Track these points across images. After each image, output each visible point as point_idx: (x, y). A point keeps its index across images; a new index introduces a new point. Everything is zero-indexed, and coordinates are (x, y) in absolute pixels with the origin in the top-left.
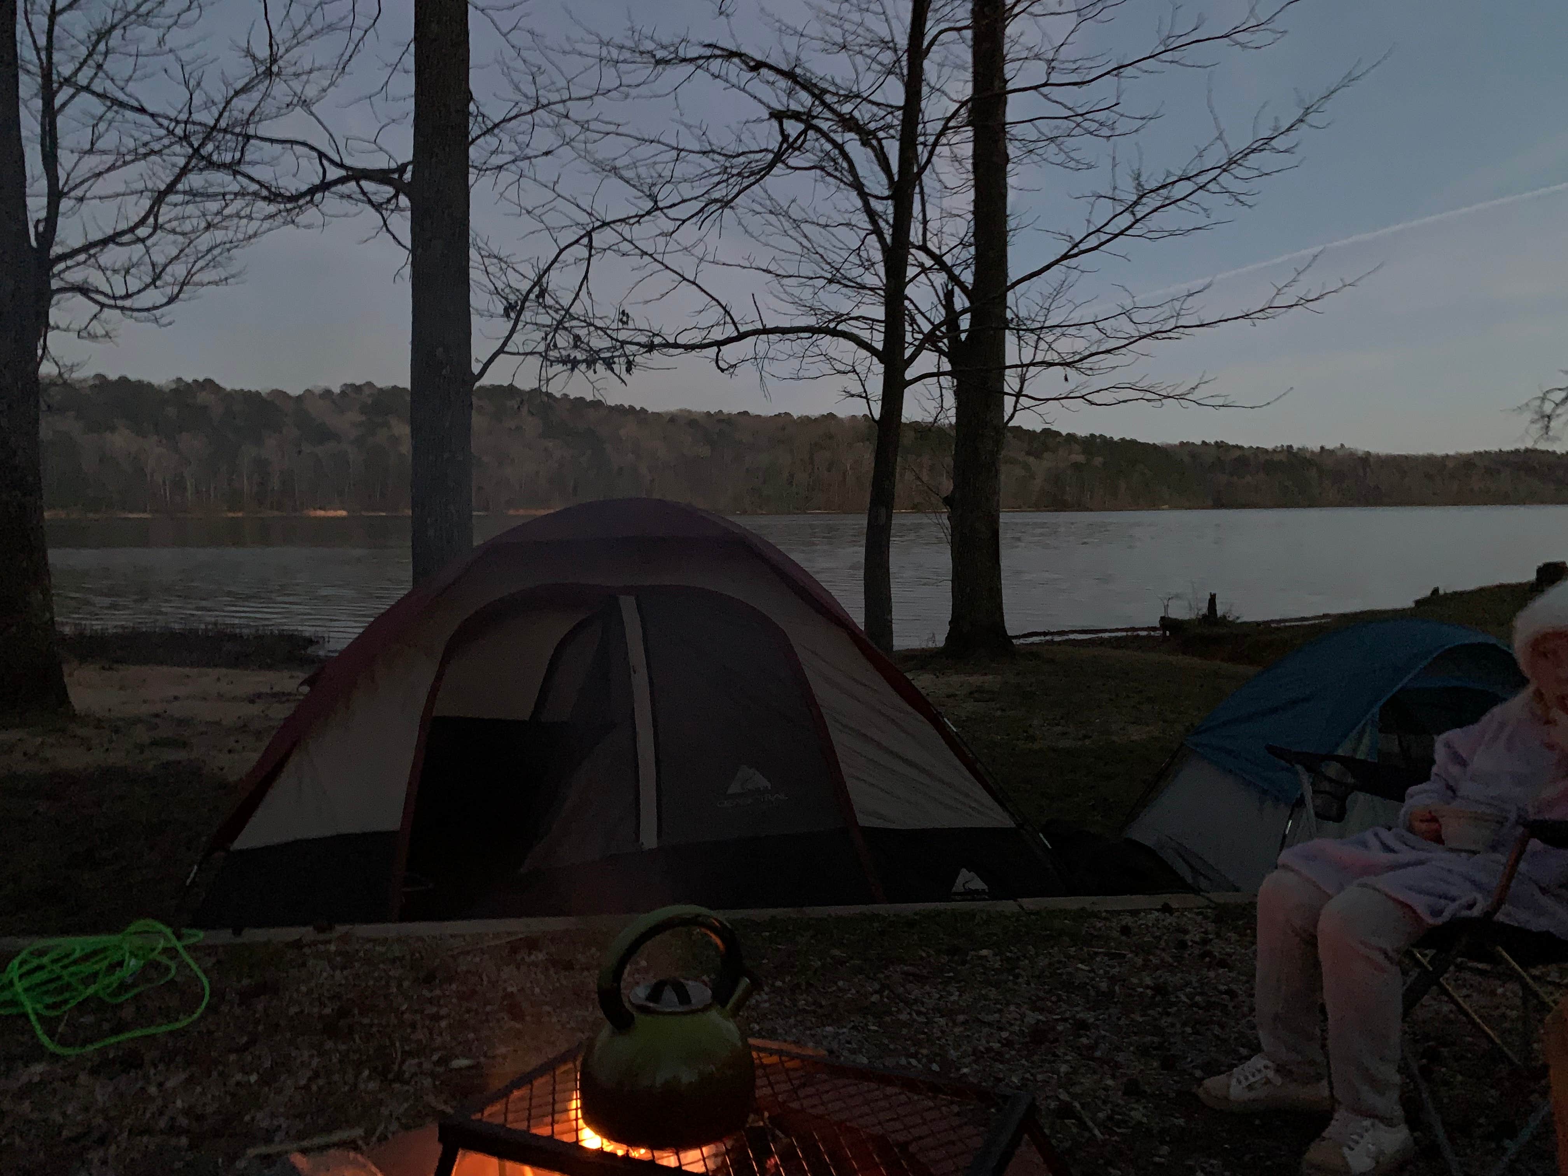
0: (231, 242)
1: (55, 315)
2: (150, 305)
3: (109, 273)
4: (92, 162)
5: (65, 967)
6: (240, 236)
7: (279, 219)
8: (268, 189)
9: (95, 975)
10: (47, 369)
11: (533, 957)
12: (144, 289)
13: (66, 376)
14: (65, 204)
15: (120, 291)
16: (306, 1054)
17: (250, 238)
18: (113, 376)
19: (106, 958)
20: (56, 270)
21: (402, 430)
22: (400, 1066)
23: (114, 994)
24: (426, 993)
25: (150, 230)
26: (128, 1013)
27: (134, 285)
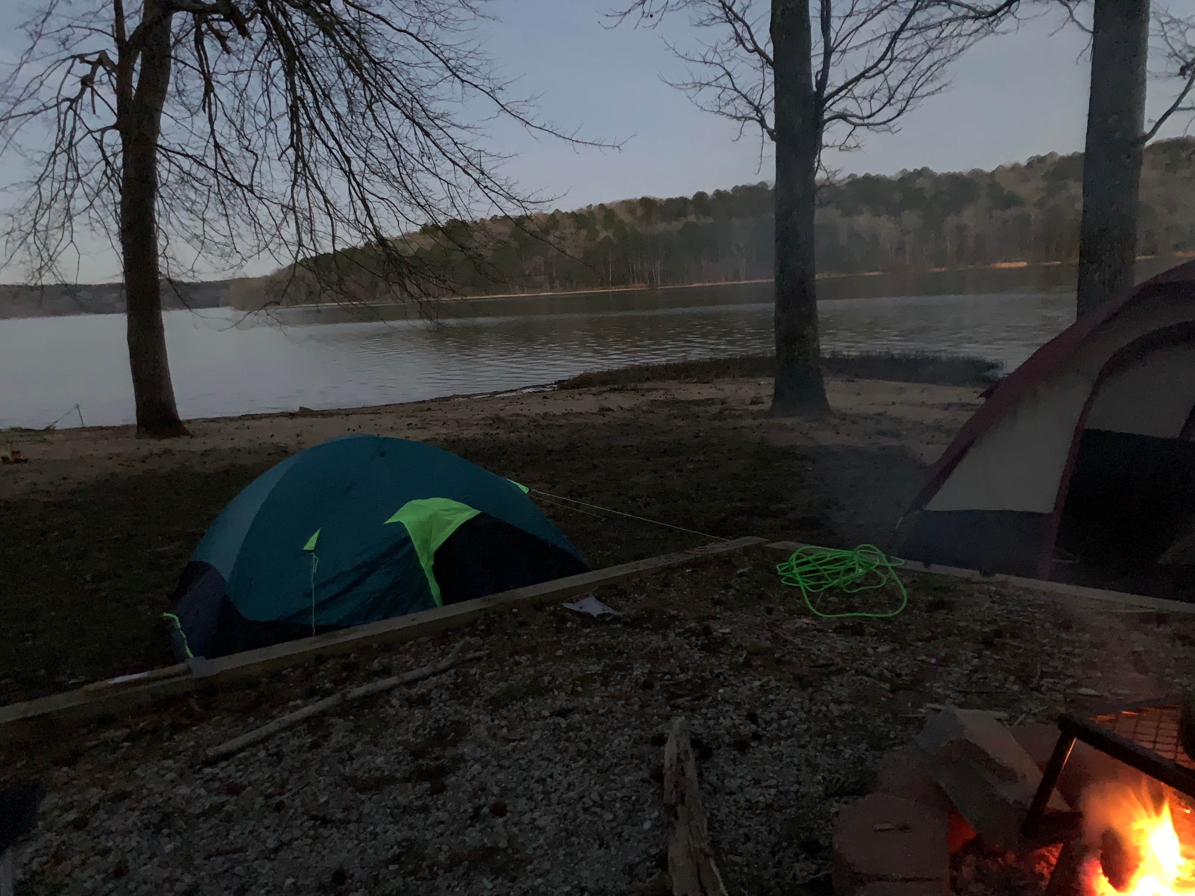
0: (945, 58)
1: (826, 138)
2: (885, 120)
3: (860, 100)
4: (852, 22)
5: (821, 565)
6: (952, 52)
7: (983, 31)
8: (974, 10)
9: (838, 573)
10: (820, 176)
11: (1161, 629)
12: (883, 108)
13: (831, 179)
14: (834, 58)
15: (866, 113)
16: (970, 654)
17: (959, 51)
18: (860, 174)
19: (844, 564)
20: (827, 105)
21: (1076, 189)
22: (1039, 681)
23: (849, 587)
24: (1064, 635)
25: (888, 62)
26: (857, 602)
27: (876, 105)
